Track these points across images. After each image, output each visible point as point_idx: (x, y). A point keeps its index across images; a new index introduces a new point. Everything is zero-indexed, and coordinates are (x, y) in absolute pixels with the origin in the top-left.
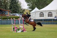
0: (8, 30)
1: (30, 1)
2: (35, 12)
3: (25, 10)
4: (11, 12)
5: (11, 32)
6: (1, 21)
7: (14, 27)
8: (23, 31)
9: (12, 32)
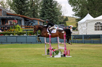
0: (38, 53)
1: (77, 2)
2: (87, 23)
3: (69, 18)
4: (44, 22)
5: (43, 57)
6: (26, 37)
7: (49, 48)
8: (65, 55)
9: (45, 57)
